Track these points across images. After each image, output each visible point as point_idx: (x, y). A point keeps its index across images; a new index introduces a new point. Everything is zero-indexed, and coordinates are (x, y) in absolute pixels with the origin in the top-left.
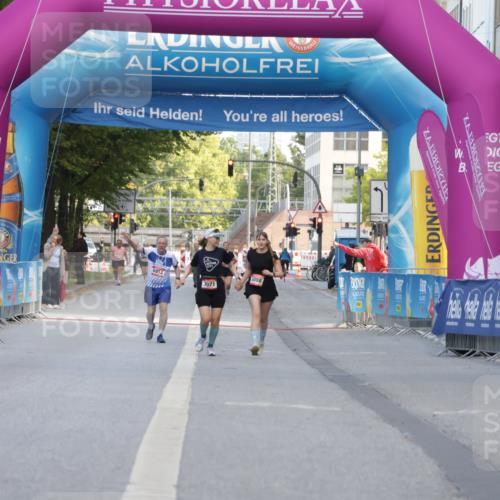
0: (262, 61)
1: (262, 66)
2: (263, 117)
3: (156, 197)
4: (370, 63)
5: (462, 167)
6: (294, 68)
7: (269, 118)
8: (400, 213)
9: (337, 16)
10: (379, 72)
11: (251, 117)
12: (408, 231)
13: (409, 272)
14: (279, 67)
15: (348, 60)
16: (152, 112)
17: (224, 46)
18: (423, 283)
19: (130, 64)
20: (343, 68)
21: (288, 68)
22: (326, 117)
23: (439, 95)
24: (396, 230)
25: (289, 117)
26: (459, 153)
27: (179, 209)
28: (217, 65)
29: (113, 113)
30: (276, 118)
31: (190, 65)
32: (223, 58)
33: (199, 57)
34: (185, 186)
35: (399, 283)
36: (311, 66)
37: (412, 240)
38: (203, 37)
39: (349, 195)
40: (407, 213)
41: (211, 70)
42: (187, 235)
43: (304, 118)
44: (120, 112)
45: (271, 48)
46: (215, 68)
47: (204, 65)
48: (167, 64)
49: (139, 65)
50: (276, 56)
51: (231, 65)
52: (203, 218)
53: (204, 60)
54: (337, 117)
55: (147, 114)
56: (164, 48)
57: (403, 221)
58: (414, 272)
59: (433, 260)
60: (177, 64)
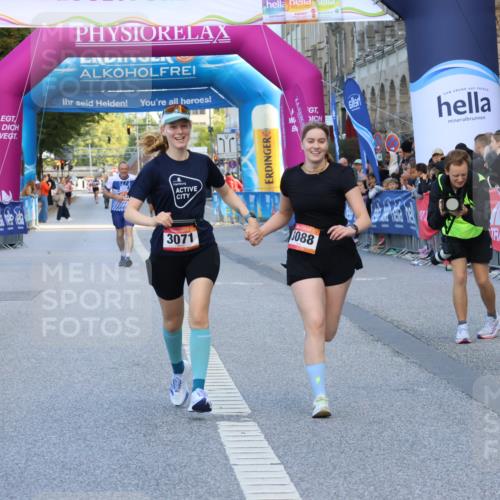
0: (162, 69)
1: (162, 72)
2: (164, 103)
3: (80, 148)
4: (225, 67)
5: (295, 129)
6: (181, 72)
7: (168, 102)
8: (249, 155)
9: (215, 42)
10: (231, 72)
11: (157, 103)
12: (254, 166)
13: (256, 191)
14: (172, 72)
15: (213, 66)
16: (97, 103)
17: (138, 62)
18: (268, 197)
19: (83, 75)
20: (210, 71)
21: (177, 72)
22: (201, 101)
23: (278, 86)
24: (246, 165)
25: (179, 101)
26: (292, 120)
27: (94, 155)
28: (135, 72)
29: (74, 104)
30: (171, 102)
31: (119, 73)
32: (138, 68)
33: (123, 68)
34: (96, 141)
35: (252, 198)
36: (190, 70)
37: (256, 171)
38: (126, 59)
39: (196, 141)
40: (253, 155)
41: (131, 76)
42: (101, 170)
43: (188, 102)
44: (78, 103)
45: (166, 61)
46: (133, 75)
47: (127, 73)
48: (105, 73)
49: (88, 75)
50: (170, 65)
51: (143, 72)
52: (108, 159)
53: (127, 70)
54: (208, 100)
55: (95, 104)
56: (103, 64)
57: (251, 160)
58: (260, 191)
59: (269, 182)
60: (111, 73)
